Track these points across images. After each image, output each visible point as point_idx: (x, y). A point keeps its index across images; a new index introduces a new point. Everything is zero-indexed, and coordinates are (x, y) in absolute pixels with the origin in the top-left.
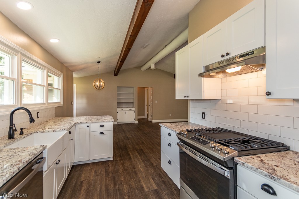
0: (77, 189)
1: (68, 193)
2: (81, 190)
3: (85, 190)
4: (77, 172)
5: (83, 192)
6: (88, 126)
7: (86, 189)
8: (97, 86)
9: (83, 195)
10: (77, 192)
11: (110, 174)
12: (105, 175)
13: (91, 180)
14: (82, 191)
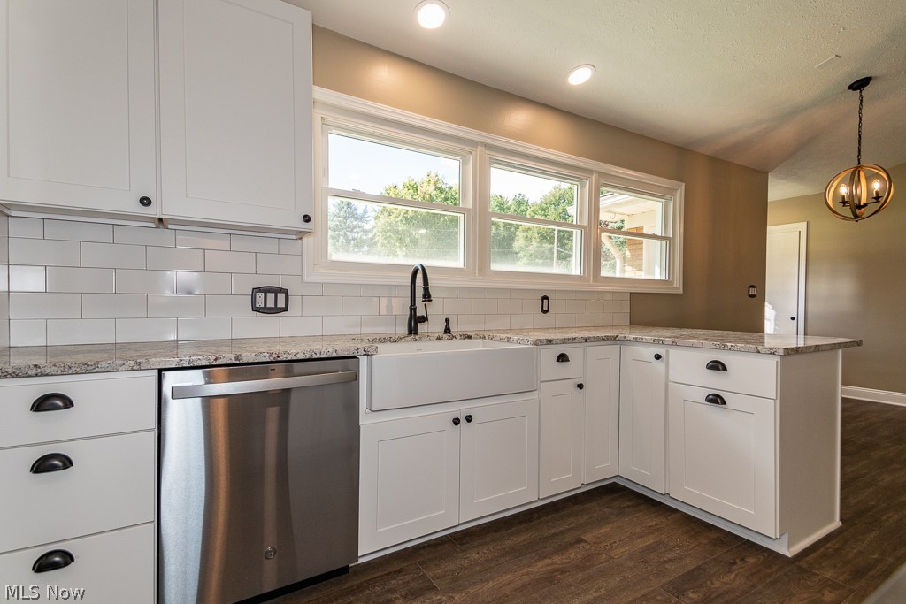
0: (546, 548)
1: (515, 539)
2: (545, 558)
3: (550, 568)
4: (606, 509)
5: (540, 568)
6: (658, 357)
7: (557, 566)
8: (844, 202)
9: (527, 574)
10: (534, 554)
11: (691, 595)
12: (664, 581)
13: (603, 557)
14: (540, 564)
